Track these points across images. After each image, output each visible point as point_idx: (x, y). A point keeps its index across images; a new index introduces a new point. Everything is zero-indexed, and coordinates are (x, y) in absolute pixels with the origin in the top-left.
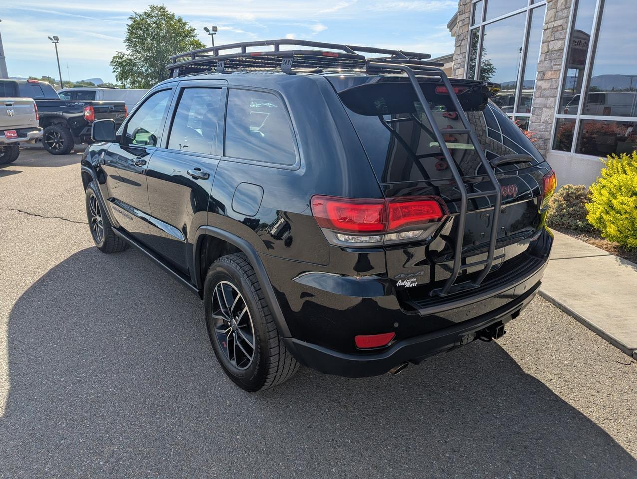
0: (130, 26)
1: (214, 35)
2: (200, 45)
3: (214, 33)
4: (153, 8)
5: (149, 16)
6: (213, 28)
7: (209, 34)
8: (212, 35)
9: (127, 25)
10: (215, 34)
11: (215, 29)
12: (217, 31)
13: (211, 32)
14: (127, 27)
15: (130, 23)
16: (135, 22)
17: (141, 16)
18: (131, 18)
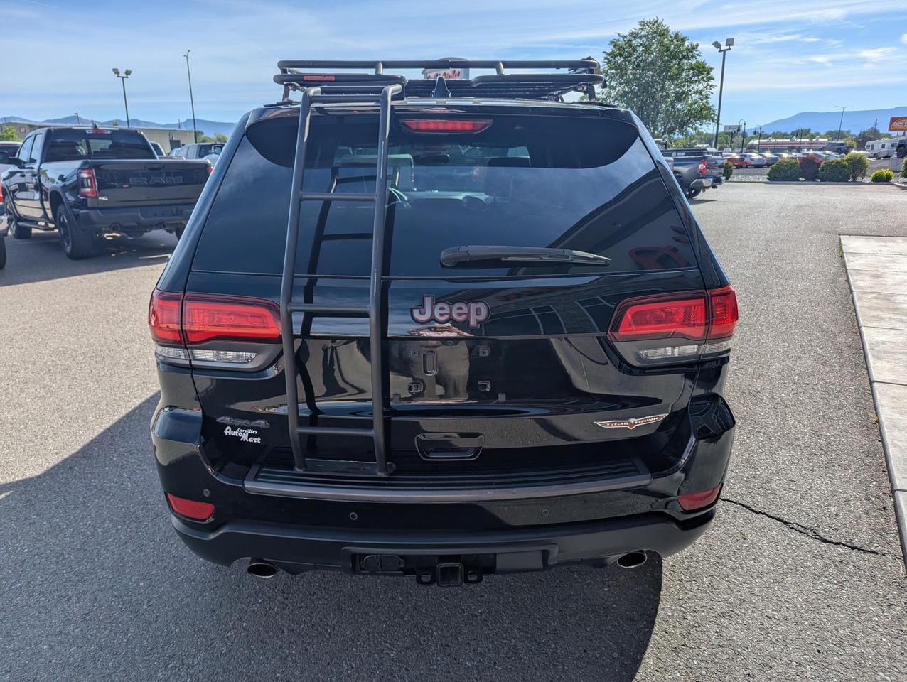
0: (609, 54)
1: (726, 52)
2: (704, 68)
3: (728, 47)
4: (643, 24)
5: (634, 35)
6: (728, 40)
7: (720, 51)
8: (724, 51)
9: (604, 52)
10: (730, 49)
11: (730, 42)
12: (732, 45)
13: (724, 47)
14: (605, 55)
15: (609, 49)
16: (615, 46)
17: (626, 37)
18: (612, 43)
